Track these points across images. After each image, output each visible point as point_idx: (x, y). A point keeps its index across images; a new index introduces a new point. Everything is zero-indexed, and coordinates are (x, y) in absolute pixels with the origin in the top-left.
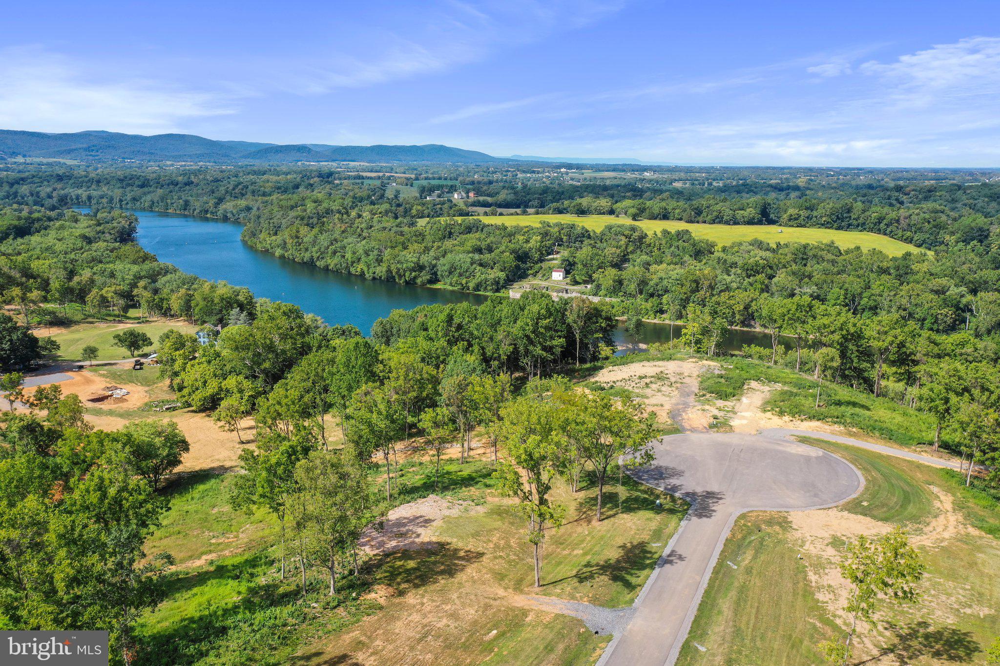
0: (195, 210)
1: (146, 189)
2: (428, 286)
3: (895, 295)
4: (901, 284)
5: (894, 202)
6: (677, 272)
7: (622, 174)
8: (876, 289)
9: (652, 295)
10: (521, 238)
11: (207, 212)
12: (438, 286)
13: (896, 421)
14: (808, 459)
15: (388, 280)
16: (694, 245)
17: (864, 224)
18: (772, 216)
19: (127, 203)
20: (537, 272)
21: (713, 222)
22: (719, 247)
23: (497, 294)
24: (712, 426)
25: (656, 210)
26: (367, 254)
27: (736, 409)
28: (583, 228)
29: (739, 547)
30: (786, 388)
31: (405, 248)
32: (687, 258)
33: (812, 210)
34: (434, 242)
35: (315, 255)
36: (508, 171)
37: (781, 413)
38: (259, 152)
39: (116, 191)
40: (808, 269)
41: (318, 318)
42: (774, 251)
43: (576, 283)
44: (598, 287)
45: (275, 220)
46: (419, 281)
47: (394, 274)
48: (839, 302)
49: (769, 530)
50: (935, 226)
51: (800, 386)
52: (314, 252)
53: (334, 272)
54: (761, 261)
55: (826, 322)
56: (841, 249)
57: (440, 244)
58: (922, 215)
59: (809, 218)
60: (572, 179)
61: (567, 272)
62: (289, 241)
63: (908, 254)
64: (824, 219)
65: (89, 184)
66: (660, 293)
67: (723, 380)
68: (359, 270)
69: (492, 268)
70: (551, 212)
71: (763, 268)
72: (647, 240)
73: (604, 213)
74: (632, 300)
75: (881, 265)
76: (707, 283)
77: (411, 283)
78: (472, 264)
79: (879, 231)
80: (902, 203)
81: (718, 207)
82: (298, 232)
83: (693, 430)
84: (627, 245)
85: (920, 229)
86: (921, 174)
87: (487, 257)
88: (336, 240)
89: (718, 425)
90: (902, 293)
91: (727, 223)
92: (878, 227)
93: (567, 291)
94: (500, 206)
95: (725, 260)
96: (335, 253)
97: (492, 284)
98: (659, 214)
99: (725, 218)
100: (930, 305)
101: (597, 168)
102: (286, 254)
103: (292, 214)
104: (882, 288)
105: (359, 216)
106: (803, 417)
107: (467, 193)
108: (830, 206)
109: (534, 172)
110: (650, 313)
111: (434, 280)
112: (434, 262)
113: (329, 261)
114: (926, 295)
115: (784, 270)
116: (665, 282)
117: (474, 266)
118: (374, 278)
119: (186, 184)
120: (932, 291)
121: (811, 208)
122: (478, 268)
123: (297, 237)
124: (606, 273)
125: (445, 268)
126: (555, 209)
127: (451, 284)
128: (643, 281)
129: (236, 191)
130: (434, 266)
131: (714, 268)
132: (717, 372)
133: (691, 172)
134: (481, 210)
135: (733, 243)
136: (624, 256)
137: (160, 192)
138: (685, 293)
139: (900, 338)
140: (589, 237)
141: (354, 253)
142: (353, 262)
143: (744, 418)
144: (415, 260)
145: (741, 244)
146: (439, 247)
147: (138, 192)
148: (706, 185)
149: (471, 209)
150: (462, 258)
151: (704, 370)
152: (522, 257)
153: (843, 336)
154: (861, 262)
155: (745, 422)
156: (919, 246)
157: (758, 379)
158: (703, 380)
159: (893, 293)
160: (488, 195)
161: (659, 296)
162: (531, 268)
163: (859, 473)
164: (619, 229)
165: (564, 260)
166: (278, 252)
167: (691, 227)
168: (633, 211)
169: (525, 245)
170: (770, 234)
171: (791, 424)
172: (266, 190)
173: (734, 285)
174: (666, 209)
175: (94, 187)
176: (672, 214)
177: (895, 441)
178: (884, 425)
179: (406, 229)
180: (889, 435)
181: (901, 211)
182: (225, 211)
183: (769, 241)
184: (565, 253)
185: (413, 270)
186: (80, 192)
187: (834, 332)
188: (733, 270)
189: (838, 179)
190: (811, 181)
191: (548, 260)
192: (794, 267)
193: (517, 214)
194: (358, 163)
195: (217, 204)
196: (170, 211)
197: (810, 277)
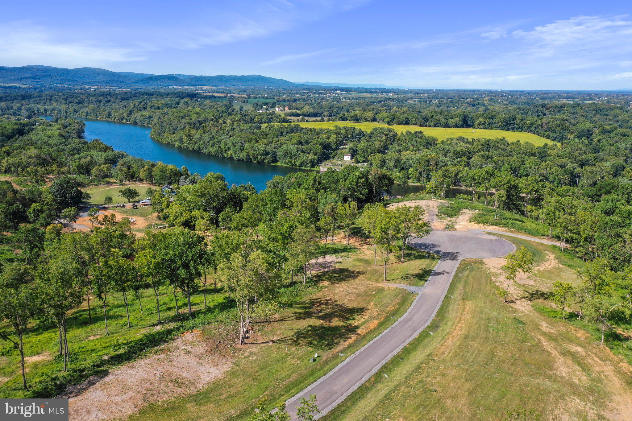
0: (115, 118)
1: (81, 105)
2: (272, 164)
3: (538, 168)
4: (542, 162)
5: (540, 114)
6: (416, 156)
7: (375, 95)
8: (527, 164)
9: (402, 169)
10: (324, 136)
11: (123, 119)
12: (278, 164)
13: (533, 227)
14: (491, 241)
15: (247, 161)
16: (426, 140)
17: (522, 127)
18: (469, 122)
19: (70, 114)
20: (334, 156)
21: (435, 126)
22: (440, 141)
23: (313, 169)
24: (446, 228)
25: (401, 119)
26: (234, 145)
27: (457, 221)
28: (360, 130)
29: (463, 270)
30: (480, 212)
31: (257, 142)
32: (422, 147)
34: (273, 138)
35: (201, 146)
36: (304, 92)
37: (478, 223)
38: (144, 79)
39: (62, 106)
40: (490, 153)
42: (470, 143)
43: (358, 162)
44: (371, 164)
45: (173, 125)
46: (266, 161)
47: (251, 157)
48: (507, 172)
49: (475, 265)
50: (562, 129)
51: (487, 211)
52: (201, 144)
53: (213, 156)
54: (464, 149)
55: (500, 180)
56: (509, 142)
57: (277, 139)
58: (556, 122)
59: (491, 124)
60: (345, 98)
61: (353, 156)
62: (184, 138)
63: (546, 145)
64: (499, 124)
65: (44, 101)
66: (407, 167)
67: (449, 209)
68: (229, 155)
69: (309, 154)
70: (337, 120)
71: (465, 153)
72: (398, 137)
73: (369, 121)
75: (531, 151)
76: (434, 162)
77: (261, 163)
78: (297, 151)
79: (531, 132)
80: (545, 115)
81: (438, 117)
82: (189, 132)
83: (437, 230)
84: (386, 140)
85: (554, 131)
86: (558, 95)
87: (305, 147)
88: (213, 137)
89: (449, 227)
90: (542, 167)
91: (443, 127)
92: (530, 129)
94: (306, 115)
95: (444, 149)
96: (213, 145)
97: (310, 163)
98: (403, 121)
99: (442, 123)
100: (557, 173)
101: (360, 90)
102: (182, 146)
103: (183, 121)
104: (531, 164)
105: (224, 122)
106: (489, 224)
107: (284, 107)
108: (503, 117)
109: (320, 93)
110: (402, 179)
111: (275, 160)
112: (275, 150)
113: (211, 150)
114: (555, 167)
115: (477, 154)
116: (410, 161)
117: (299, 152)
118: (239, 160)
120: (558, 166)
121: (492, 118)
122: (301, 154)
123: (189, 135)
124: (376, 156)
125: (282, 153)
126: (340, 118)
127: (285, 163)
128: (397, 161)
129: (140, 106)
130: (275, 152)
131: (438, 153)
132: (446, 205)
133: (418, 93)
134: (296, 118)
135: (448, 139)
136: (385, 146)
137: (91, 106)
138: (421, 168)
139: (536, 187)
140: (364, 135)
141: (226, 145)
142: (226, 150)
143: (461, 225)
144: (263, 149)
145: (452, 139)
146: (277, 141)
147: (77, 107)
148: (428, 102)
149: (289, 117)
150: (292, 148)
151: (440, 204)
152: (326, 147)
153: (508, 187)
154: (520, 149)
155: (461, 226)
156: (554, 140)
157: (467, 208)
158: (440, 208)
159: (537, 167)
160: (297, 109)
161: (407, 169)
162: (332, 153)
163: (514, 245)
164: (381, 131)
165: (351, 149)
166: (177, 144)
167: (423, 129)
168: (387, 119)
169: (327, 140)
170: (469, 133)
171: (483, 228)
172: (159, 106)
173: (449, 163)
174: (407, 118)
175: (47, 103)
176: (411, 122)
177: (532, 235)
178: (527, 228)
179: (255, 130)
180: (529, 232)
181: (544, 120)
182: (135, 118)
183: (468, 137)
184: (351, 145)
185: (262, 155)
186: (39, 106)
187: (504, 185)
188: (448, 154)
189: (508, 98)
190: (491, 99)
191: (341, 149)
192: (482, 153)
193: (317, 121)
194: (208, 87)
195: (130, 114)
196: (98, 119)
197: (492, 158)
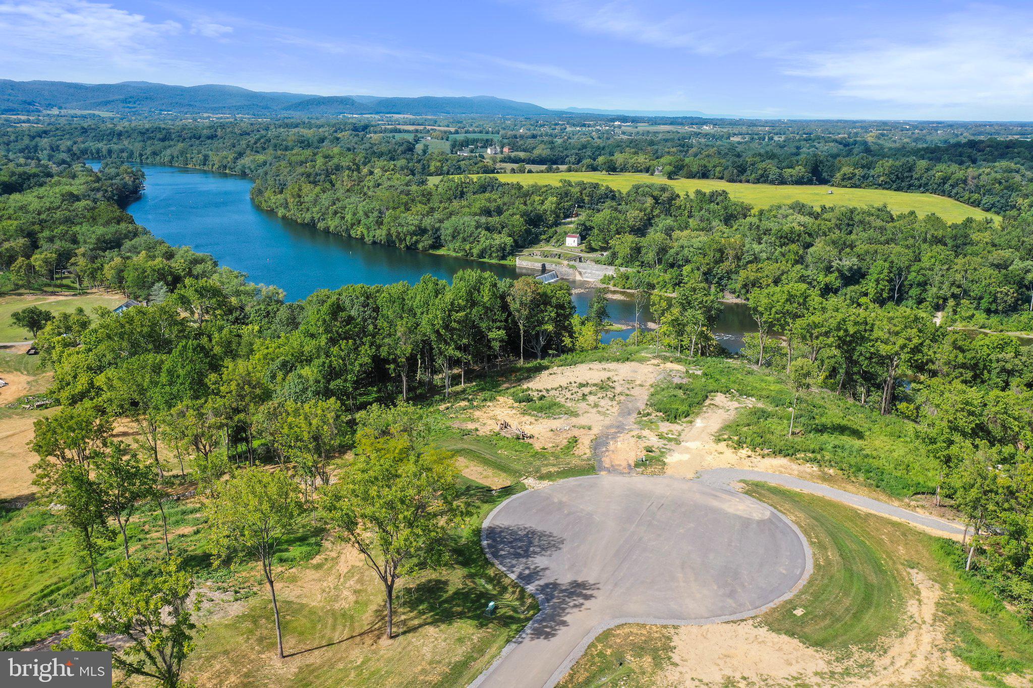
0: (213, 165)
1: (167, 143)
2: (431, 251)
3: (948, 270)
4: (957, 256)
5: (965, 160)
6: (702, 238)
7: (679, 128)
8: (926, 262)
9: (671, 266)
10: (537, 198)
11: (225, 167)
12: (441, 252)
15: (388, 245)
16: (727, 208)
17: (926, 184)
18: (825, 174)
19: (147, 158)
20: (551, 237)
21: (757, 181)
22: (754, 211)
23: (503, 262)
24: (638, 464)
25: (695, 169)
26: (367, 215)
27: (682, 437)
28: (607, 188)
31: (408, 209)
32: (715, 223)
33: (869, 169)
35: (316, 216)
36: (557, 124)
37: (739, 445)
39: (136, 144)
40: (852, 237)
41: (280, 291)
42: (817, 216)
43: (592, 250)
44: (614, 255)
45: (281, 177)
46: (420, 246)
47: (394, 237)
48: (882, 276)
49: (634, 664)
50: (1007, 188)
51: (778, 402)
52: (315, 212)
53: (334, 234)
54: (798, 228)
56: (894, 214)
57: (447, 205)
58: (993, 175)
59: (865, 177)
60: (623, 133)
61: (583, 238)
62: (291, 200)
63: (969, 220)
64: (882, 178)
65: (110, 138)
66: (681, 263)
68: (359, 233)
69: (499, 233)
70: (584, 169)
71: (799, 235)
72: (678, 202)
73: (641, 171)
74: (649, 271)
75: (936, 233)
76: (732, 253)
77: (411, 249)
78: (477, 228)
79: (943, 193)
80: (973, 161)
81: (763, 165)
82: (300, 190)
83: (612, 469)
84: (653, 208)
85: (990, 192)
87: (494, 220)
88: (338, 199)
89: (648, 461)
90: (956, 267)
91: (772, 183)
92: (942, 188)
93: (580, 258)
94: (533, 162)
95: (758, 227)
96: (336, 213)
97: (498, 251)
98: (698, 172)
99: (771, 177)
100: (988, 281)
101: (654, 121)
102: (288, 215)
103: (300, 170)
104: (933, 260)
105: (370, 173)
106: (766, 451)
107: (503, 147)
108: (890, 164)
109: (584, 125)
110: (668, 286)
111: (437, 245)
112: (437, 225)
113: (330, 223)
114: (985, 269)
115: (823, 238)
116: (686, 251)
117: (480, 230)
118: (374, 243)
119: (209, 138)
120: (992, 265)
121: (868, 166)
122: (483, 232)
123: (300, 196)
124: (624, 239)
125: (449, 232)
126: (588, 166)
127: (454, 250)
128: (663, 249)
129: (258, 145)
130: (438, 229)
131: (744, 235)
133: (755, 125)
134: (510, 166)
135: (772, 206)
136: (649, 219)
137: (180, 145)
138: (708, 264)
140: (613, 198)
141: (354, 214)
142: (353, 225)
143: (687, 450)
144: (416, 222)
145: (780, 207)
146: (445, 209)
147: (159, 145)
148: (766, 140)
149: (497, 166)
150: (467, 221)
151: (663, 376)
152: (535, 220)
154: (913, 230)
155: (685, 457)
156: (987, 210)
157: (727, 392)
158: (656, 391)
159: (945, 267)
160: (525, 150)
161: (680, 266)
162: (545, 232)
164: (647, 189)
165: (581, 225)
166: (281, 212)
167: (730, 187)
168: (670, 168)
169: (540, 207)
170: (818, 196)
171: (747, 462)
172: (290, 144)
173: (764, 255)
174: (705, 166)
175: (115, 140)
176: (712, 173)
178: (875, 463)
179: (413, 188)
180: (878, 480)
181: (970, 170)
182: (244, 167)
183: (812, 204)
184: (583, 216)
185: (413, 234)
186: (100, 145)
187: (827, 334)
188: (765, 238)
189: (913, 133)
190: (883, 135)
191: (565, 224)
192: (836, 235)
193: (542, 172)
194: (401, 116)
195: (237, 158)
196: (189, 166)
197: (852, 247)
